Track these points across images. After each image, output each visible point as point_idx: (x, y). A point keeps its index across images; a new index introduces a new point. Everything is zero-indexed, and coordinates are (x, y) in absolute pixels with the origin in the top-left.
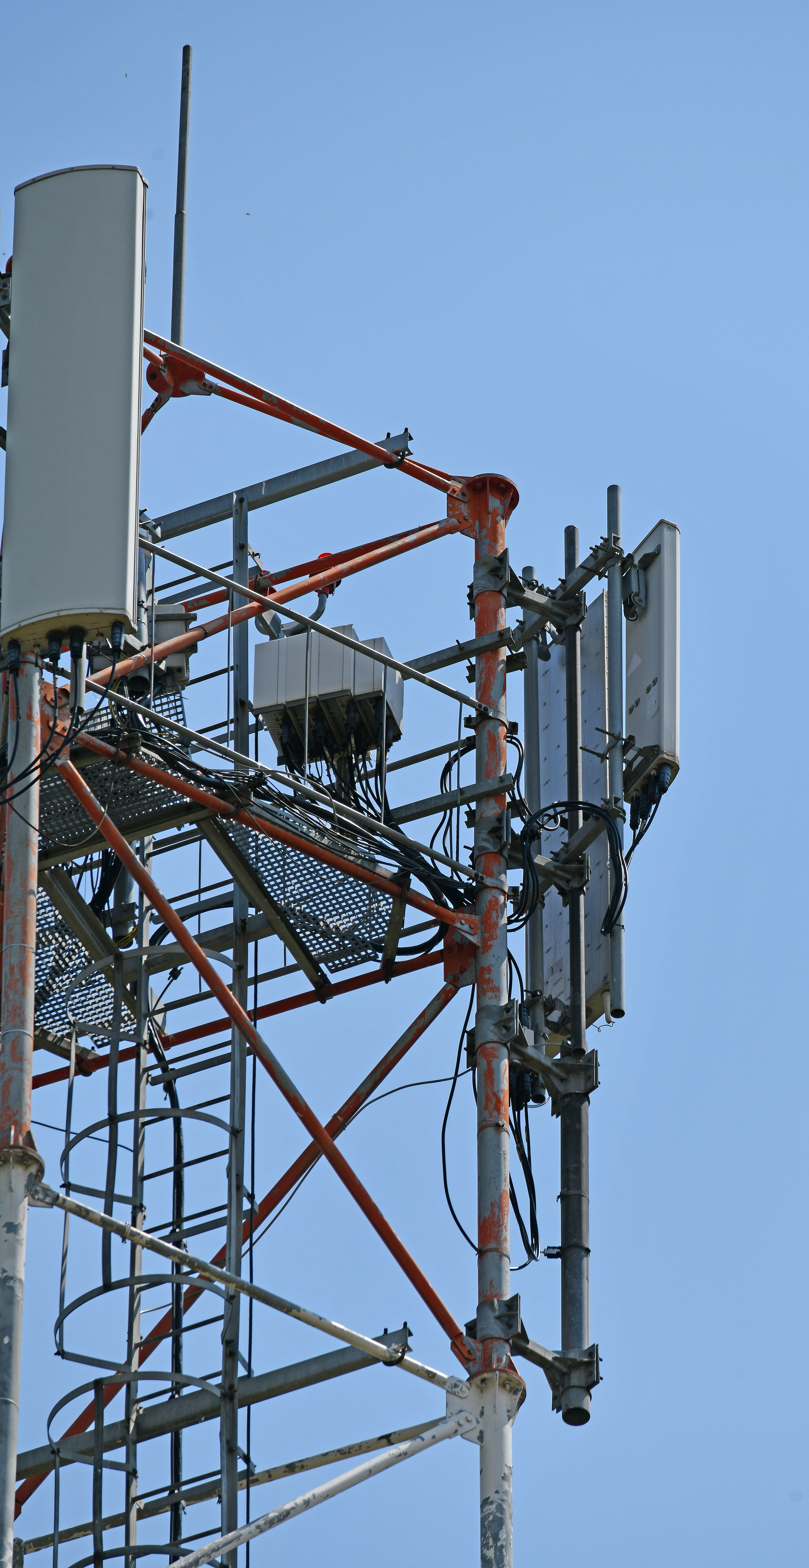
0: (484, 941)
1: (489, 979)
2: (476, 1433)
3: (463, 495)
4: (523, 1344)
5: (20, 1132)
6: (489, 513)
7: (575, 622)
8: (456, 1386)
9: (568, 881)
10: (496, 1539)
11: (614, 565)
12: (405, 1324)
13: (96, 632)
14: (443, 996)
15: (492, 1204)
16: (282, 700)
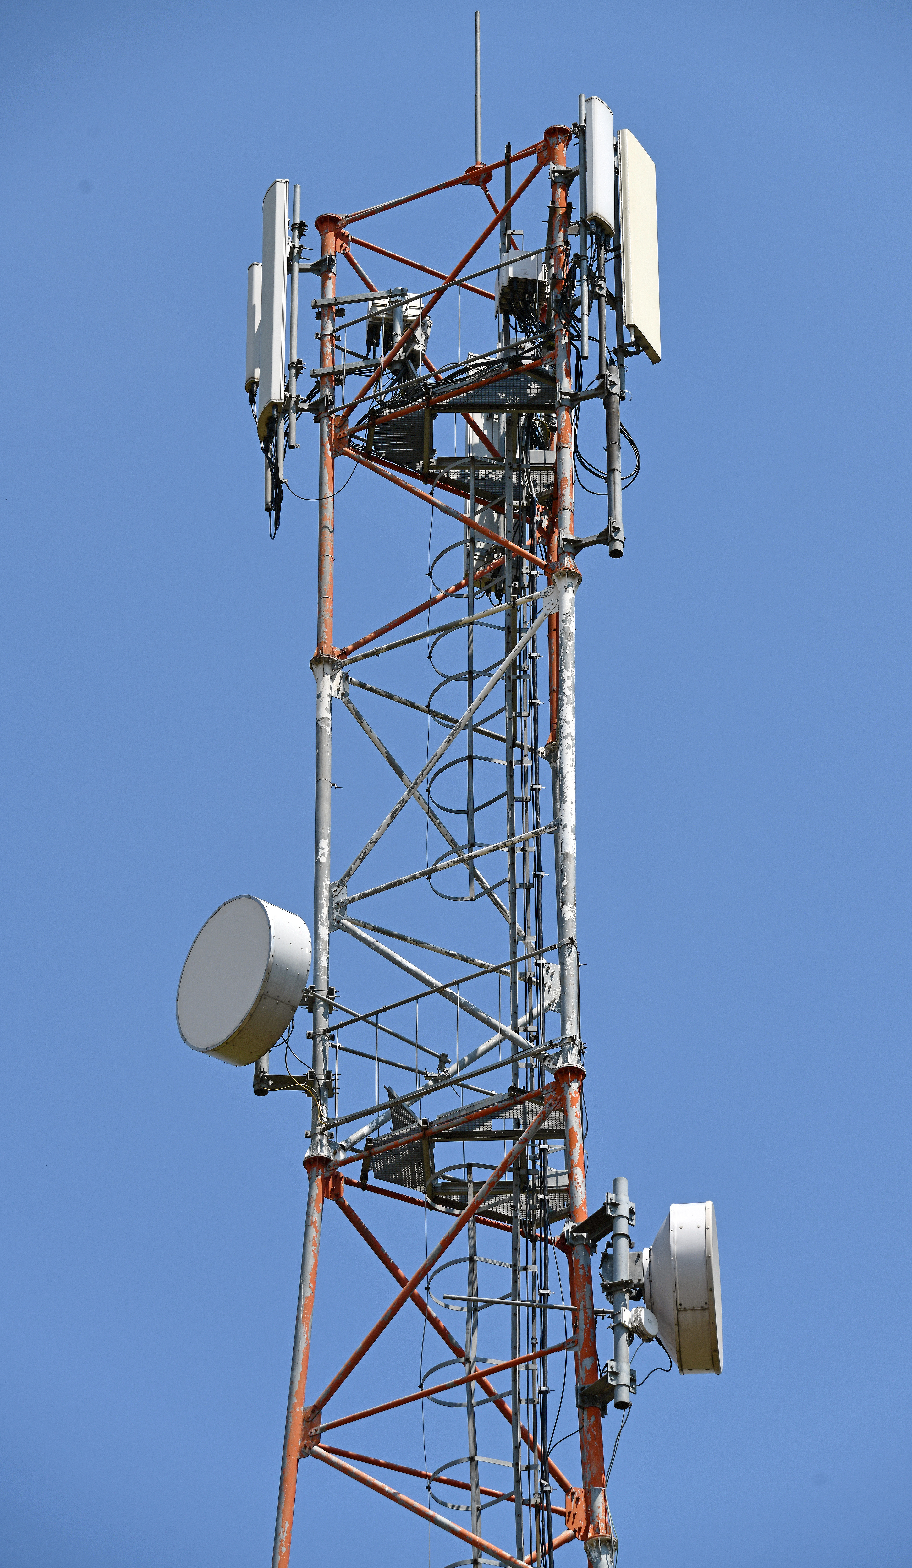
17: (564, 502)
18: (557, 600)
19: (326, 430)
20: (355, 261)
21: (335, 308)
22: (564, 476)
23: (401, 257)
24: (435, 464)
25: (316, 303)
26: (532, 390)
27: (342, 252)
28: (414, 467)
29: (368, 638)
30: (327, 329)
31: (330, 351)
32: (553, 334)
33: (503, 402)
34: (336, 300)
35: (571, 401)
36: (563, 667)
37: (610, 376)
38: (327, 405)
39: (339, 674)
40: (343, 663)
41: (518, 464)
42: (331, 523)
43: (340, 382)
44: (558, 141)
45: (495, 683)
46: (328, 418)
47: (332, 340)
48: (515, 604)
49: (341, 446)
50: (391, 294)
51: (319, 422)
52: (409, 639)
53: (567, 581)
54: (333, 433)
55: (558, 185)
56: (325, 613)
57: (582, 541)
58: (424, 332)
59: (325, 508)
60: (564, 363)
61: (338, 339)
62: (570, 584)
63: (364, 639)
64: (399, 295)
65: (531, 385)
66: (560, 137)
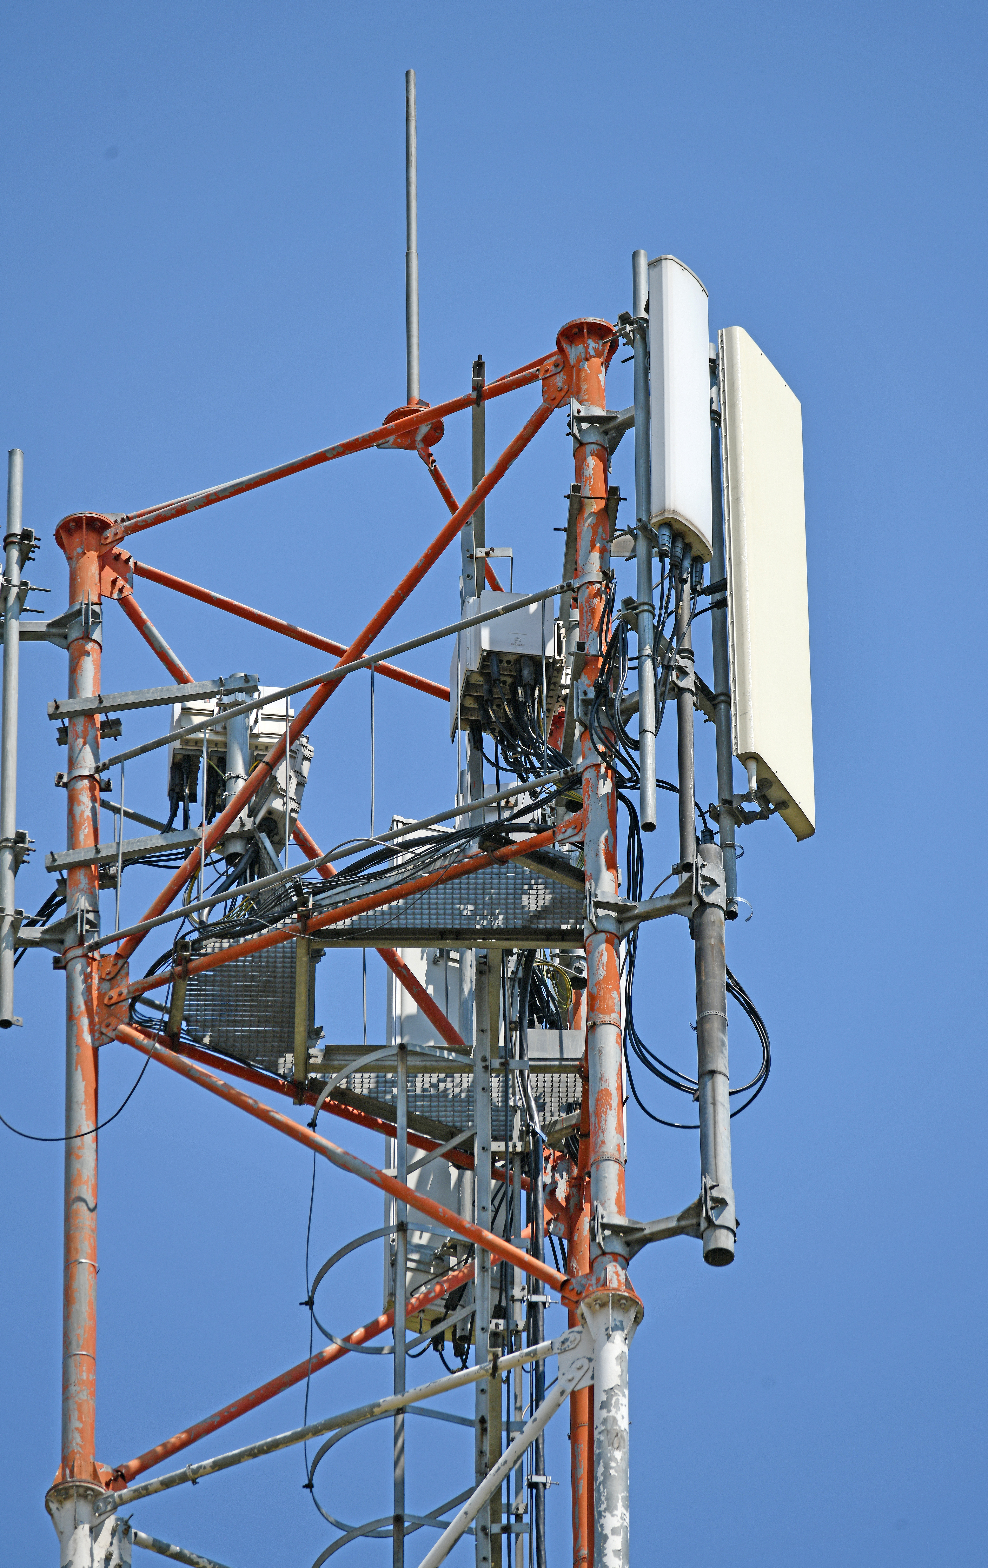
4: (638, 1235)
17: (603, 1142)
18: (590, 1360)
19: (80, 986)
20: (144, 616)
21: (100, 718)
22: (604, 1086)
23: (244, 606)
24: (319, 1061)
25: (57, 707)
26: (533, 897)
27: (115, 596)
28: (273, 1067)
29: (174, 1445)
30: (82, 764)
31: (88, 813)
32: (577, 775)
33: (468, 924)
34: (101, 701)
35: (619, 921)
36: (603, 1507)
37: (703, 866)
38: (81, 931)
39: (110, 1523)
40: (117, 1500)
41: (503, 1060)
42: (90, 1191)
43: (108, 881)
44: (587, 352)
45: (452, 1541)
46: (84, 960)
47: (92, 789)
48: (495, 1368)
49: (113, 1021)
50: (222, 688)
51: (64, 968)
52: (263, 1445)
53: (611, 1316)
54: (95, 993)
55: (589, 449)
56: (78, 1388)
57: (642, 1230)
58: (296, 772)
59: (79, 1157)
60: (603, 838)
61: (107, 788)
62: (618, 1324)
63: (164, 1445)
64: (240, 690)
65: (531, 888)
66: (591, 343)
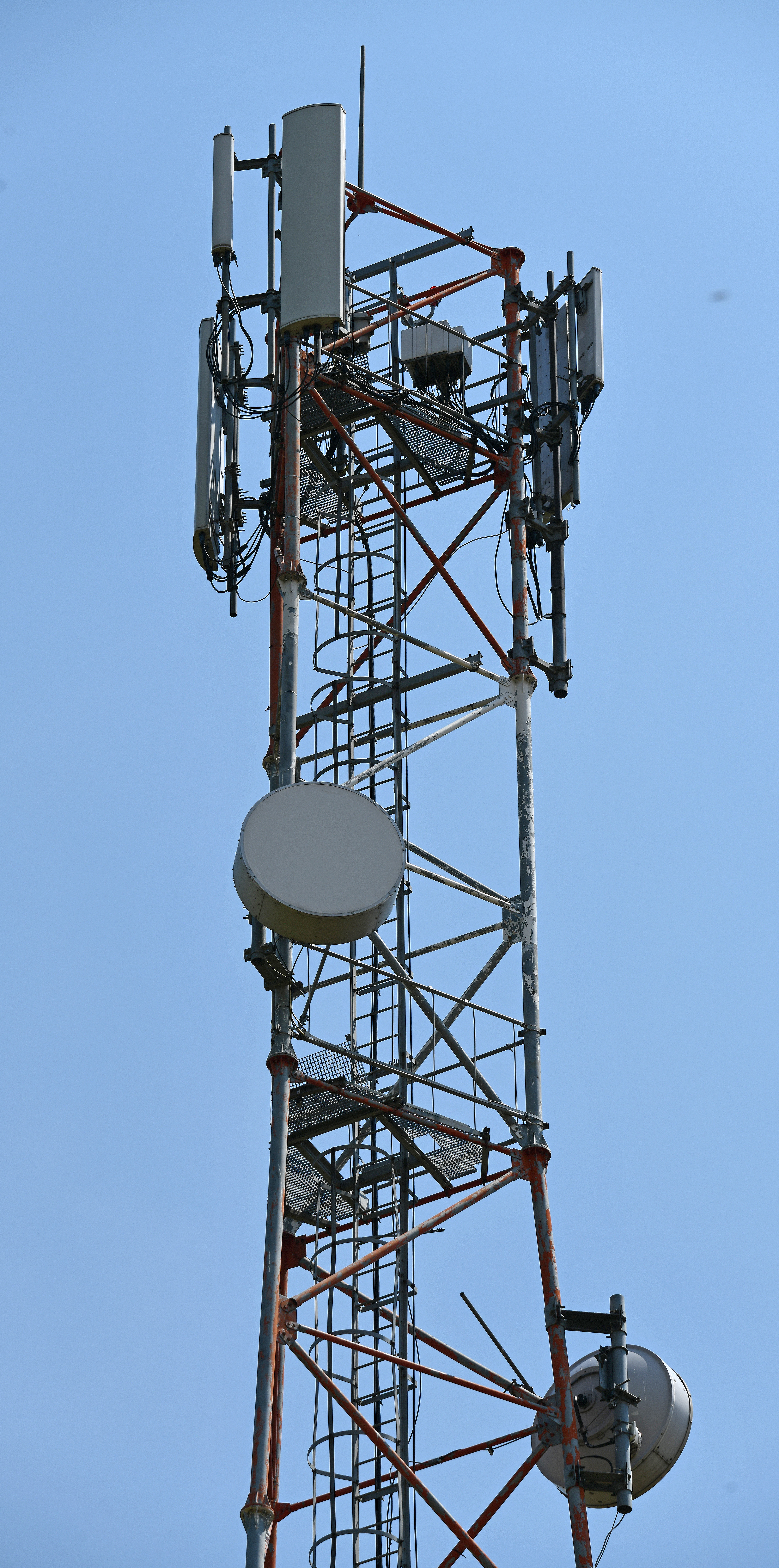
0: (513, 469)
1: (516, 487)
2: (514, 703)
3: (499, 257)
4: (535, 660)
5: (295, 565)
6: (511, 266)
7: (553, 317)
8: (504, 681)
9: (552, 440)
10: (524, 752)
11: (571, 289)
12: (479, 652)
13: (326, 326)
14: (494, 496)
15: (519, 594)
16: (415, 357)
17: (526, 611)
18: (514, 698)
22: (526, 586)
44: (517, 264)
56: (299, 534)
59: (299, 431)
66: (519, 262)
